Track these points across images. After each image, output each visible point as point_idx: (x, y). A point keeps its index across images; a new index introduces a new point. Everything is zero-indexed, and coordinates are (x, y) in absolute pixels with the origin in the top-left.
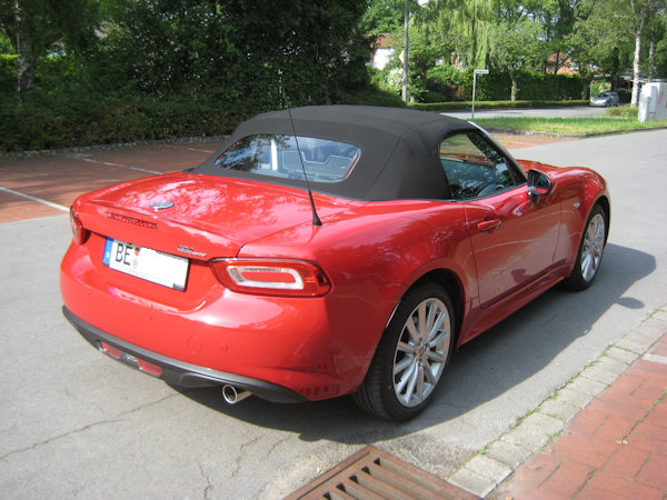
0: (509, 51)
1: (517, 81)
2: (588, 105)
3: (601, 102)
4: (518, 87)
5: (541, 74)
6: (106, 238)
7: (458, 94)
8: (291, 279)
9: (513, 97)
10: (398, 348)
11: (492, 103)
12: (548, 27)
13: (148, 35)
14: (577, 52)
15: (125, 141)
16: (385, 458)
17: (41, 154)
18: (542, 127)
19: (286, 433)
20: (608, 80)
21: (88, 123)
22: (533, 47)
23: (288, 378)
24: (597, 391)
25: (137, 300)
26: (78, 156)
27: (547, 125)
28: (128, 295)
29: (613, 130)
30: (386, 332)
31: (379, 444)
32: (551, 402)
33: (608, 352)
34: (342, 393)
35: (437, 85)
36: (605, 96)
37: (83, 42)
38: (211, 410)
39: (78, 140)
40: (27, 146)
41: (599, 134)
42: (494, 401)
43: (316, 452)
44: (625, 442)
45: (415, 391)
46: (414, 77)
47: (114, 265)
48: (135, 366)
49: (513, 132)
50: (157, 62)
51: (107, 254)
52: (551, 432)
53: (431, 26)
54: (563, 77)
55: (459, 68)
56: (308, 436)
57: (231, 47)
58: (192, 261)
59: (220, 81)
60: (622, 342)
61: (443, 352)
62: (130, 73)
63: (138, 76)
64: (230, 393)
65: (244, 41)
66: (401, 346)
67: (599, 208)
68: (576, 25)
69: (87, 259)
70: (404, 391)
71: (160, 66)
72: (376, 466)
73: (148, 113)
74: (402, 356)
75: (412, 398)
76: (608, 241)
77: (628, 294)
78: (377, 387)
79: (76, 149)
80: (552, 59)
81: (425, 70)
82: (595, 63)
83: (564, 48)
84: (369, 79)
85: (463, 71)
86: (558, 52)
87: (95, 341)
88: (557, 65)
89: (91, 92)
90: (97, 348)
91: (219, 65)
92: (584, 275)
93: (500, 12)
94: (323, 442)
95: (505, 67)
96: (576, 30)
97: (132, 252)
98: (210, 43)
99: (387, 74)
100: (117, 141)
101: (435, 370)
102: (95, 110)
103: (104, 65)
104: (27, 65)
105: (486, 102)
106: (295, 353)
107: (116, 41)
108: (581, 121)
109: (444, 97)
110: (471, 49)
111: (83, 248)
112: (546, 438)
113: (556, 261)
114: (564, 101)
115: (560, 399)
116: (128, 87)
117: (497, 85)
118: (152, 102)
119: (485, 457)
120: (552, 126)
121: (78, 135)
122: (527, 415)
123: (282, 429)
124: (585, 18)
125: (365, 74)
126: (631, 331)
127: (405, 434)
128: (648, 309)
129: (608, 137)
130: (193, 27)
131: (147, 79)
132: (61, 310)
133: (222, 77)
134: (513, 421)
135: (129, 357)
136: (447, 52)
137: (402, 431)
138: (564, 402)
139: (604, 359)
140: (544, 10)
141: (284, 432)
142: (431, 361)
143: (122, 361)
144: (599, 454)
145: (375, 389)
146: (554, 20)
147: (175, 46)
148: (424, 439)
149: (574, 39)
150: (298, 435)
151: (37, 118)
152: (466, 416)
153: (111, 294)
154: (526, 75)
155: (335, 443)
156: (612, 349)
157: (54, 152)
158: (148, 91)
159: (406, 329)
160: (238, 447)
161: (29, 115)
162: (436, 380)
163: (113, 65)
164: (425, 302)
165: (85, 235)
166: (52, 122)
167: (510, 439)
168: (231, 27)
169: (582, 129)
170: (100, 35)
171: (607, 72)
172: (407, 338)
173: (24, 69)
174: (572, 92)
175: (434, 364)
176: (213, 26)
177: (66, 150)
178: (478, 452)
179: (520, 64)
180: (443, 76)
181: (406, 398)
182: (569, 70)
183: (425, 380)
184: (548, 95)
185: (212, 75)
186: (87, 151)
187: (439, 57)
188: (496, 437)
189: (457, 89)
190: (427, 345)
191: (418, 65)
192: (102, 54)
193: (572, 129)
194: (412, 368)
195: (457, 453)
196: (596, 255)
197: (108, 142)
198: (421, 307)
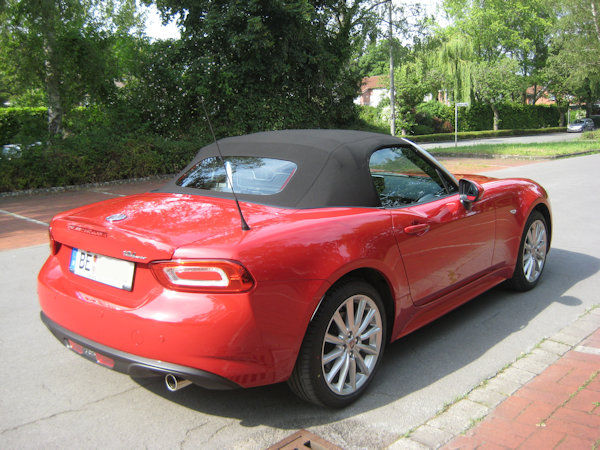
0: (490, 86)
1: (499, 112)
2: (565, 131)
3: (578, 127)
4: (499, 117)
5: (520, 106)
6: (72, 248)
7: (445, 126)
8: (218, 277)
9: (495, 127)
10: (326, 340)
11: (477, 133)
12: (525, 64)
13: (160, 83)
14: (553, 85)
15: (139, 176)
16: (315, 440)
17: (67, 190)
18: (516, 151)
19: (229, 420)
20: (584, 108)
21: (108, 161)
22: (511, 81)
23: (225, 369)
24: (525, 380)
25: (97, 302)
26: (97, 190)
27: (520, 149)
28: (91, 298)
29: (583, 150)
30: (311, 325)
31: (312, 429)
32: (480, 390)
33: (541, 345)
34: (278, 380)
35: (425, 119)
36: (580, 122)
37: (104, 93)
38: (166, 400)
39: (99, 176)
40: (54, 182)
41: (569, 155)
42: (425, 390)
43: (254, 436)
44: (544, 425)
45: (347, 380)
46: (404, 113)
47: (78, 272)
48: (94, 361)
49: (489, 156)
50: (168, 107)
51: (73, 263)
52: (475, 417)
53: (412, 65)
54: (541, 108)
55: (446, 103)
56: (248, 422)
57: (229, 91)
58: (137, 265)
59: (223, 121)
60: (557, 336)
61: (376, 346)
62: (144, 117)
63: (152, 119)
64: (171, 382)
65: (243, 85)
66: (329, 338)
67: (539, 214)
68: (549, 60)
69: (58, 268)
70: (336, 380)
71: (170, 110)
72: (306, 448)
73: (160, 151)
74: (331, 347)
75: (344, 387)
76: (552, 246)
77: (568, 293)
78: (307, 376)
79: (97, 184)
80: (530, 91)
81: (413, 106)
82: (570, 93)
83: (541, 81)
84: (358, 114)
85: (449, 105)
86: (535, 84)
87: (64, 339)
88: (534, 97)
89: (110, 134)
90: (65, 345)
91: (223, 107)
92: (528, 277)
93: (480, 51)
94: (262, 428)
95: (487, 101)
96: (549, 64)
97: (91, 259)
98: (213, 88)
99: (380, 111)
100: (133, 176)
101: (369, 363)
102: (113, 150)
103: (122, 111)
104: (56, 114)
105: (471, 133)
106: (230, 344)
107: (132, 90)
108: (553, 144)
109: (432, 130)
110: (456, 86)
111: (55, 259)
112: (469, 422)
113: (494, 263)
114: (543, 129)
115: (488, 387)
116: (143, 129)
117: (480, 117)
118: (164, 141)
119: (408, 440)
120: (525, 150)
121: (98, 172)
122: (455, 402)
123: (227, 417)
124: (556, 53)
125: (354, 110)
126: (568, 326)
127: (338, 419)
128: (586, 305)
129: (578, 158)
130: (198, 75)
131: (159, 122)
132: (39, 314)
133: (225, 118)
134: (440, 408)
135: (90, 353)
136: (435, 89)
137: (335, 417)
138: (492, 390)
139: (538, 351)
140: (521, 48)
141: (228, 419)
142: (364, 354)
143: (84, 356)
144: (516, 436)
145: (305, 377)
146: (531, 56)
147: (183, 92)
148: (355, 424)
149: (548, 73)
150: (239, 421)
151: (63, 159)
152: (397, 403)
153: (77, 297)
154: (506, 107)
155: (273, 429)
156: (546, 342)
157: (78, 188)
158: (161, 132)
159: (333, 322)
160: (184, 432)
161: (56, 156)
162: (370, 371)
163: (130, 111)
164: (352, 298)
165: (57, 247)
166: (76, 162)
167: (435, 423)
168: (231, 74)
169: (553, 151)
170: (119, 85)
171: (582, 101)
172: (335, 331)
173: (54, 116)
174: (551, 120)
175: (367, 357)
176: (215, 74)
177: (88, 185)
178: (403, 435)
179: (500, 97)
180: (431, 111)
181: (339, 387)
182: (546, 101)
183: (358, 370)
184: (527, 123)
185: (216, 117)
186: (106, 186)
187: (426, 94)
188: (422, 422)
189: (443, 122)
190: (357, 338)
191: (407, 102)
192: (120, 101)
193: (544, 152)
194: (343, 358)
195: (383, 436)
196: (539, 258)
197: (125, 177)
198: (349, 303)
